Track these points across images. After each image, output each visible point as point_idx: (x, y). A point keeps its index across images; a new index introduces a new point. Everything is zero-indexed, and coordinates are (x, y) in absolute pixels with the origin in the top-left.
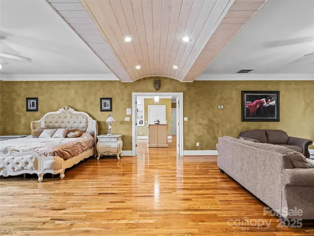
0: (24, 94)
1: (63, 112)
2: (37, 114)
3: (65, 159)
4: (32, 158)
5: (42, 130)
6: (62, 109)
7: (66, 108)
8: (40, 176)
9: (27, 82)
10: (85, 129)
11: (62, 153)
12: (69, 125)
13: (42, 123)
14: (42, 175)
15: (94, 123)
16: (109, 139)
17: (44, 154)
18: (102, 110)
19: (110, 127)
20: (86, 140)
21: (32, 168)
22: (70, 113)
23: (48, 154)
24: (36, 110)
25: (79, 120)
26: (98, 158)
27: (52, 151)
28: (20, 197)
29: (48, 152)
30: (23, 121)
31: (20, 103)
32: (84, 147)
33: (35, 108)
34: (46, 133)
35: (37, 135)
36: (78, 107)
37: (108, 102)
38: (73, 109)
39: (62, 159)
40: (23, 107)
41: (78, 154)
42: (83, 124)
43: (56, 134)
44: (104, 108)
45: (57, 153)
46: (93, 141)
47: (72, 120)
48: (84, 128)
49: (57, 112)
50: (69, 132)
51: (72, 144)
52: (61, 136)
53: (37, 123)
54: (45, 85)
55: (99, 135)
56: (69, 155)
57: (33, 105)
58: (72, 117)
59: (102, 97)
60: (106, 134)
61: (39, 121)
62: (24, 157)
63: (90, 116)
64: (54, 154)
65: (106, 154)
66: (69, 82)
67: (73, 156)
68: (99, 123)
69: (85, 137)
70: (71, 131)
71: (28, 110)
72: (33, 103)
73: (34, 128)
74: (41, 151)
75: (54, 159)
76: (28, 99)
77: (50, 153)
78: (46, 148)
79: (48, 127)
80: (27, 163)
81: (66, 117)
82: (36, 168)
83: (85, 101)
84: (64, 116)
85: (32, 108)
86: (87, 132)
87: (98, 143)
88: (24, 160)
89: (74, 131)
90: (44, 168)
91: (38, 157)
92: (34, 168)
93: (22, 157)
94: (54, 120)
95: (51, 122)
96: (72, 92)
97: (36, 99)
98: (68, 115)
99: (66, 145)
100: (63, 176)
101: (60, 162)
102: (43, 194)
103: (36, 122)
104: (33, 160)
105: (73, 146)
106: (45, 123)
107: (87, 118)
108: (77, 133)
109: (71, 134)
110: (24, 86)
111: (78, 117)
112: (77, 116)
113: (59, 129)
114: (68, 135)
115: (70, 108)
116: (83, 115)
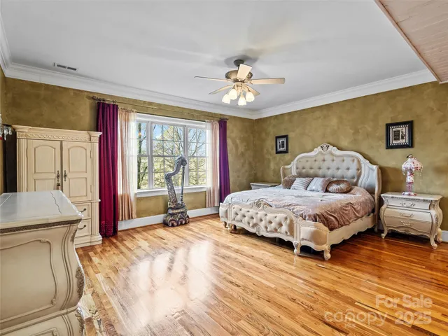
0: (273, 132)
1: (320, 153)
2: (287, 156)
3: (331, 229)
4: (286, 219)
5: (293, 179)
6: (319, 147)
7: (325, 146)
8: (297, 246)
9: (276, 117)
10: (355, 180)
11: (326, 219)
12: (329, 173)
13: (293, 168)
14: (299, 247)
15: (372, 170)
16: (408, 203)
17: (302, 215)
18: (389, 147)
19: (409, 179)
20: (361, 200)
21: (287, 233)
22: (331, 154)
23: (307, 218)
24: (286, 152)
25: (345, 165)
26: (384, 235)
27: (311, 212)
28: (277, 274)
29: (307, 214)
30: (272, 166)
31: (270, 143)
32: (357, 212)
33: (284, 149)
34: (298, 182)
35: (289, 185)
36: (344, 143)
37: (404, 130)
38: (335, 148)
39: (326, 229)
40: (272, 149)
41: (350, 223)
42: (352, 172)
43: (312, 186)
44: (393, 142)
45: (320, 218)
46: (373, 203)
47: (334, 165)
48: (353, 178)
49: (312, 154)
50: (330, 183)
51: (339, 206)
52: (320, 189)
53: (288, 169)
54: (296, 116)
55: (383, 192)
56: (336, 223)
57: (283, 146)
58: (333, 160)
59: (389, 122)
60: (399, 191)
61: (289, 166)
62: (277, 215)
63: (365, 157)
64: (315, 218)
65: (401, 231)
66: (329, 106)
67: (342, 226)
68: (383, 171)
69: (358, 195)
70: (334, 182)
71: (277, 153)
72: (283, 142)
73: (285, 176)
74: (297, 211)
75: (316, 226)
76: (277, 138)
77: (310, 216)
78: (303, 207)
79: (300, 175)
80: (280, 225)
81: (324, 160)
82: (292, 234)
83: (356, 132)
84: (322, 158)
85: (281, 149)
86: (359, 184)
87: (383, 207)
88: (277, 220)
89: (338, 182)
90: (301, 237)
91: (294, 218)
92: (289, 234)
93: (275, 215)
94: (308, 165)
95: (304, 168)
96: (334, 121)
97: (286, 137)
98: (328, 157)
99: (330, 205)
100: (328, 256)
101: (324, 233)
102: (304, 280)
103: (286, 167)
104: (288, 221)
105: (341, 208)
106: (297, 168)
107: (359, 161)
108: (342, 186)
109: (334, 187)
110: (273, 122)
111: (343, 160)
112: (341, 159)
113: (315, 179)
114: (331, 189)
115: (331, 147)
116: (352, 156)
